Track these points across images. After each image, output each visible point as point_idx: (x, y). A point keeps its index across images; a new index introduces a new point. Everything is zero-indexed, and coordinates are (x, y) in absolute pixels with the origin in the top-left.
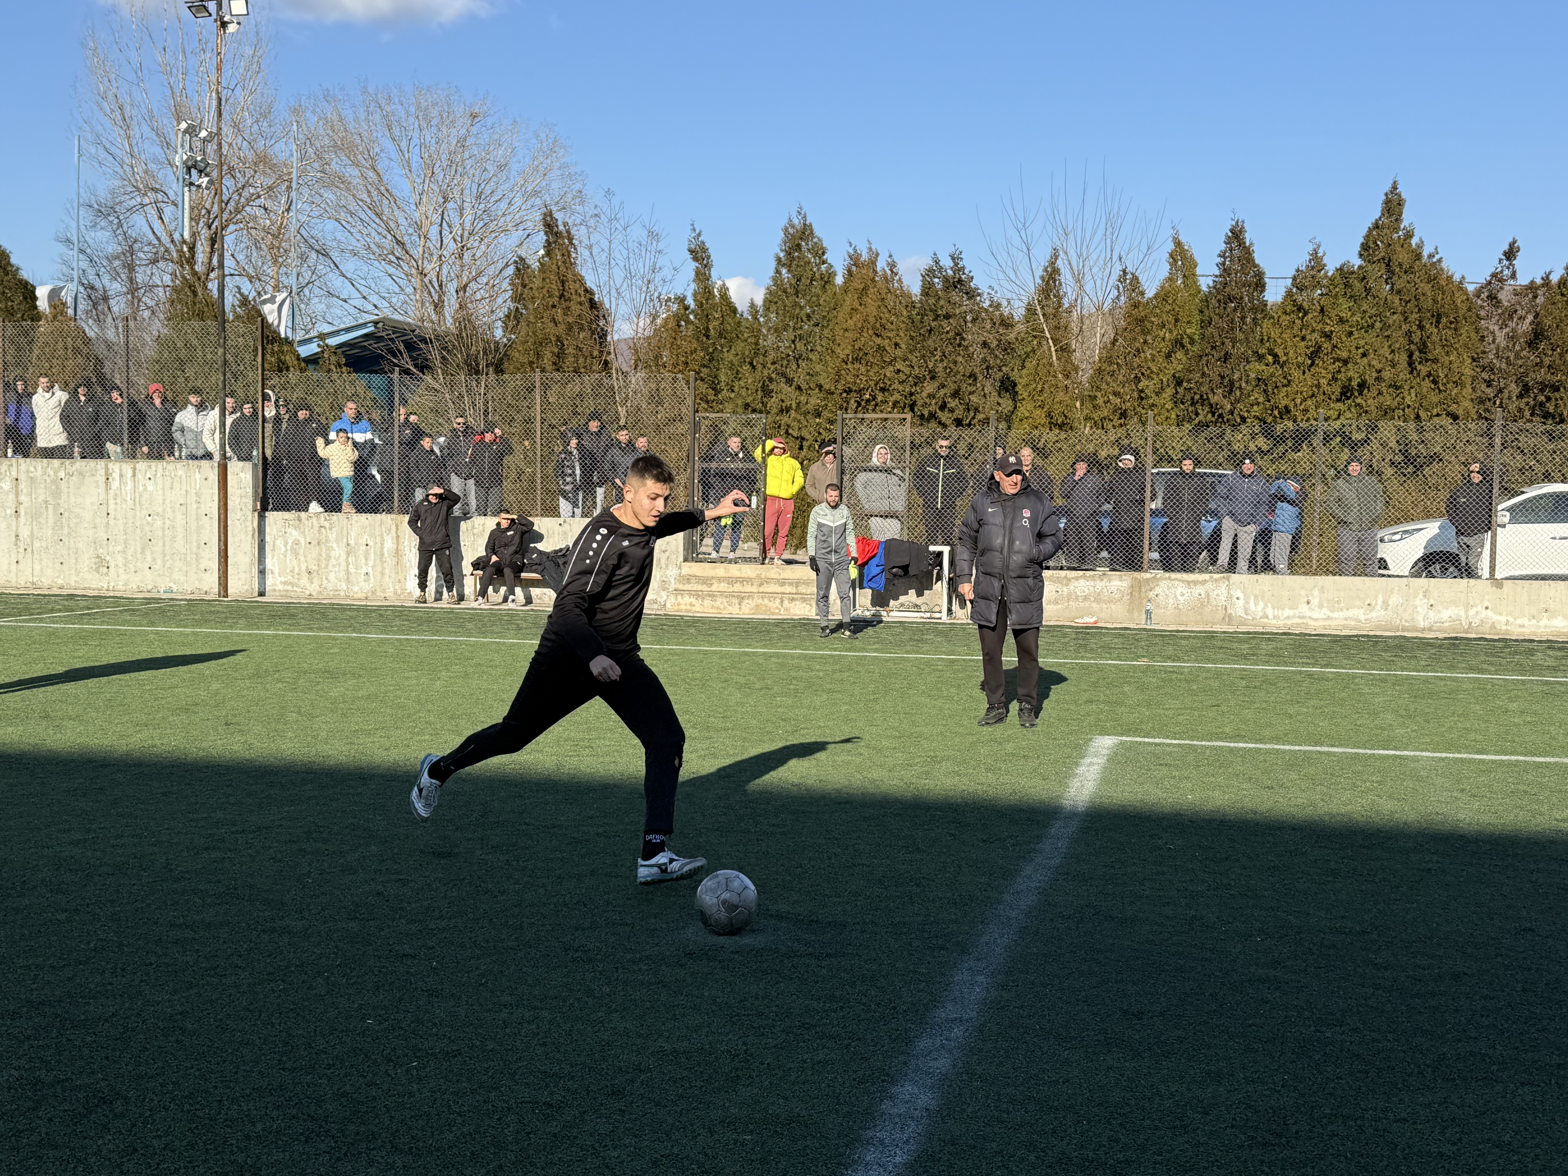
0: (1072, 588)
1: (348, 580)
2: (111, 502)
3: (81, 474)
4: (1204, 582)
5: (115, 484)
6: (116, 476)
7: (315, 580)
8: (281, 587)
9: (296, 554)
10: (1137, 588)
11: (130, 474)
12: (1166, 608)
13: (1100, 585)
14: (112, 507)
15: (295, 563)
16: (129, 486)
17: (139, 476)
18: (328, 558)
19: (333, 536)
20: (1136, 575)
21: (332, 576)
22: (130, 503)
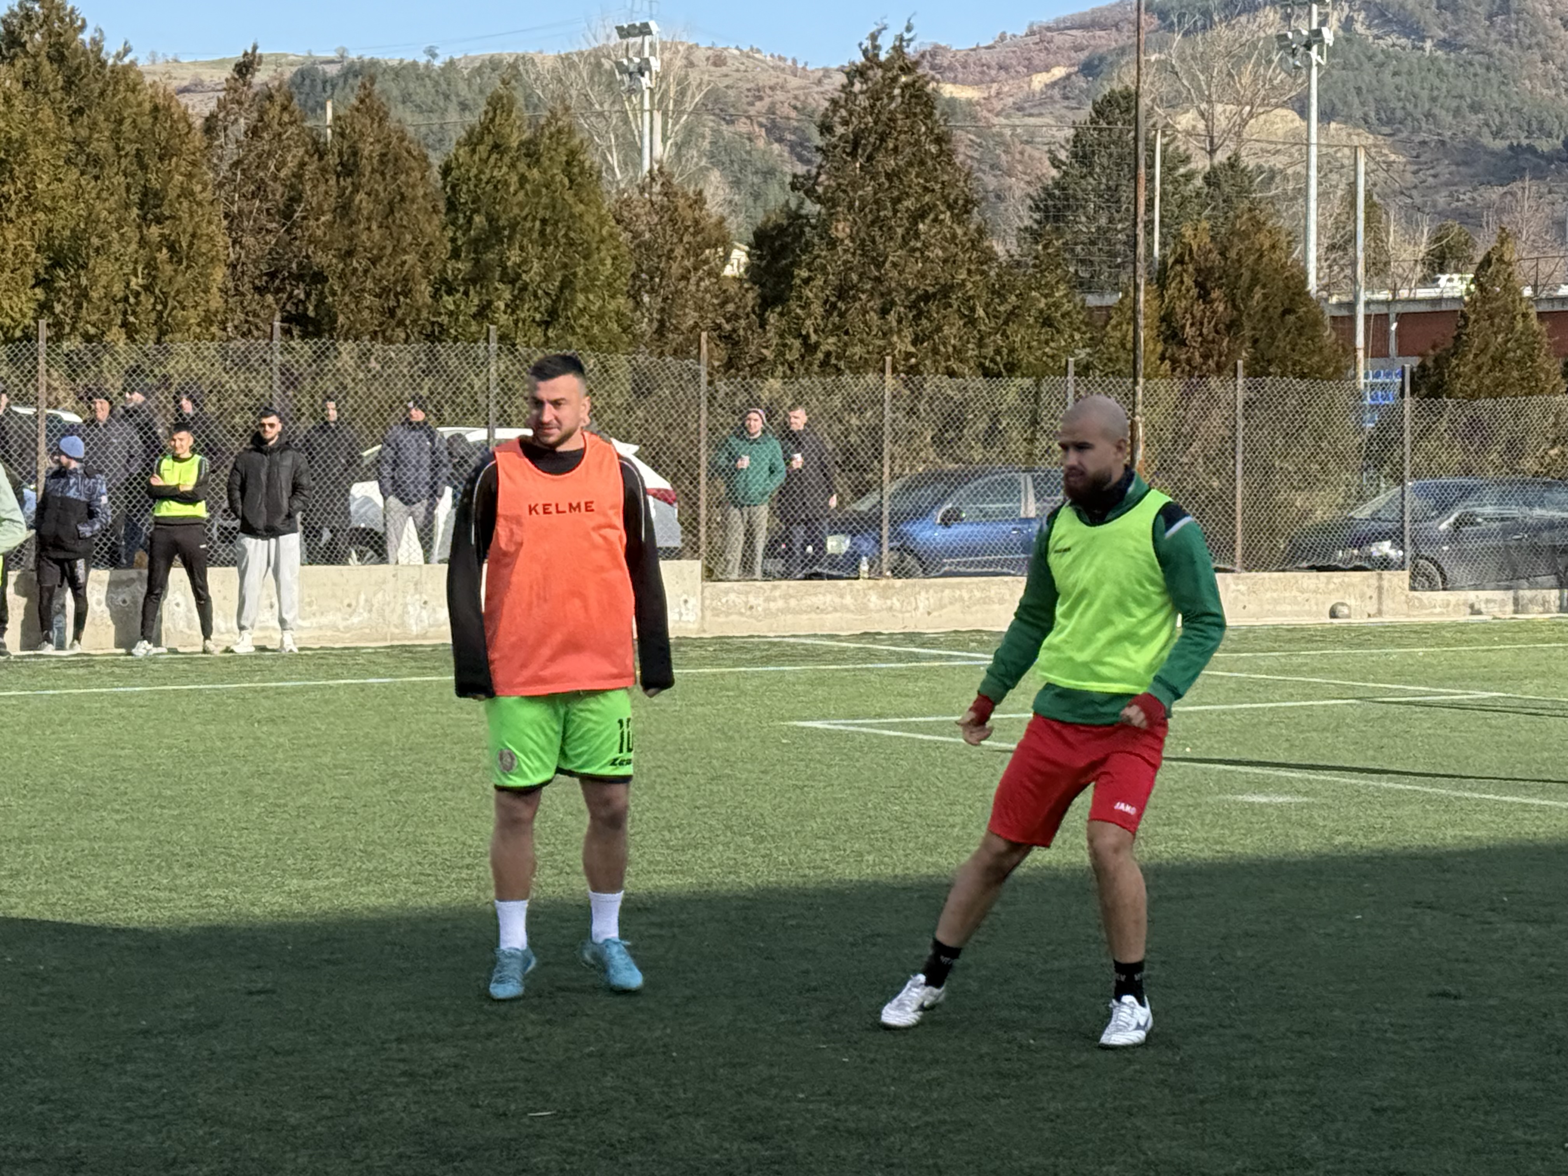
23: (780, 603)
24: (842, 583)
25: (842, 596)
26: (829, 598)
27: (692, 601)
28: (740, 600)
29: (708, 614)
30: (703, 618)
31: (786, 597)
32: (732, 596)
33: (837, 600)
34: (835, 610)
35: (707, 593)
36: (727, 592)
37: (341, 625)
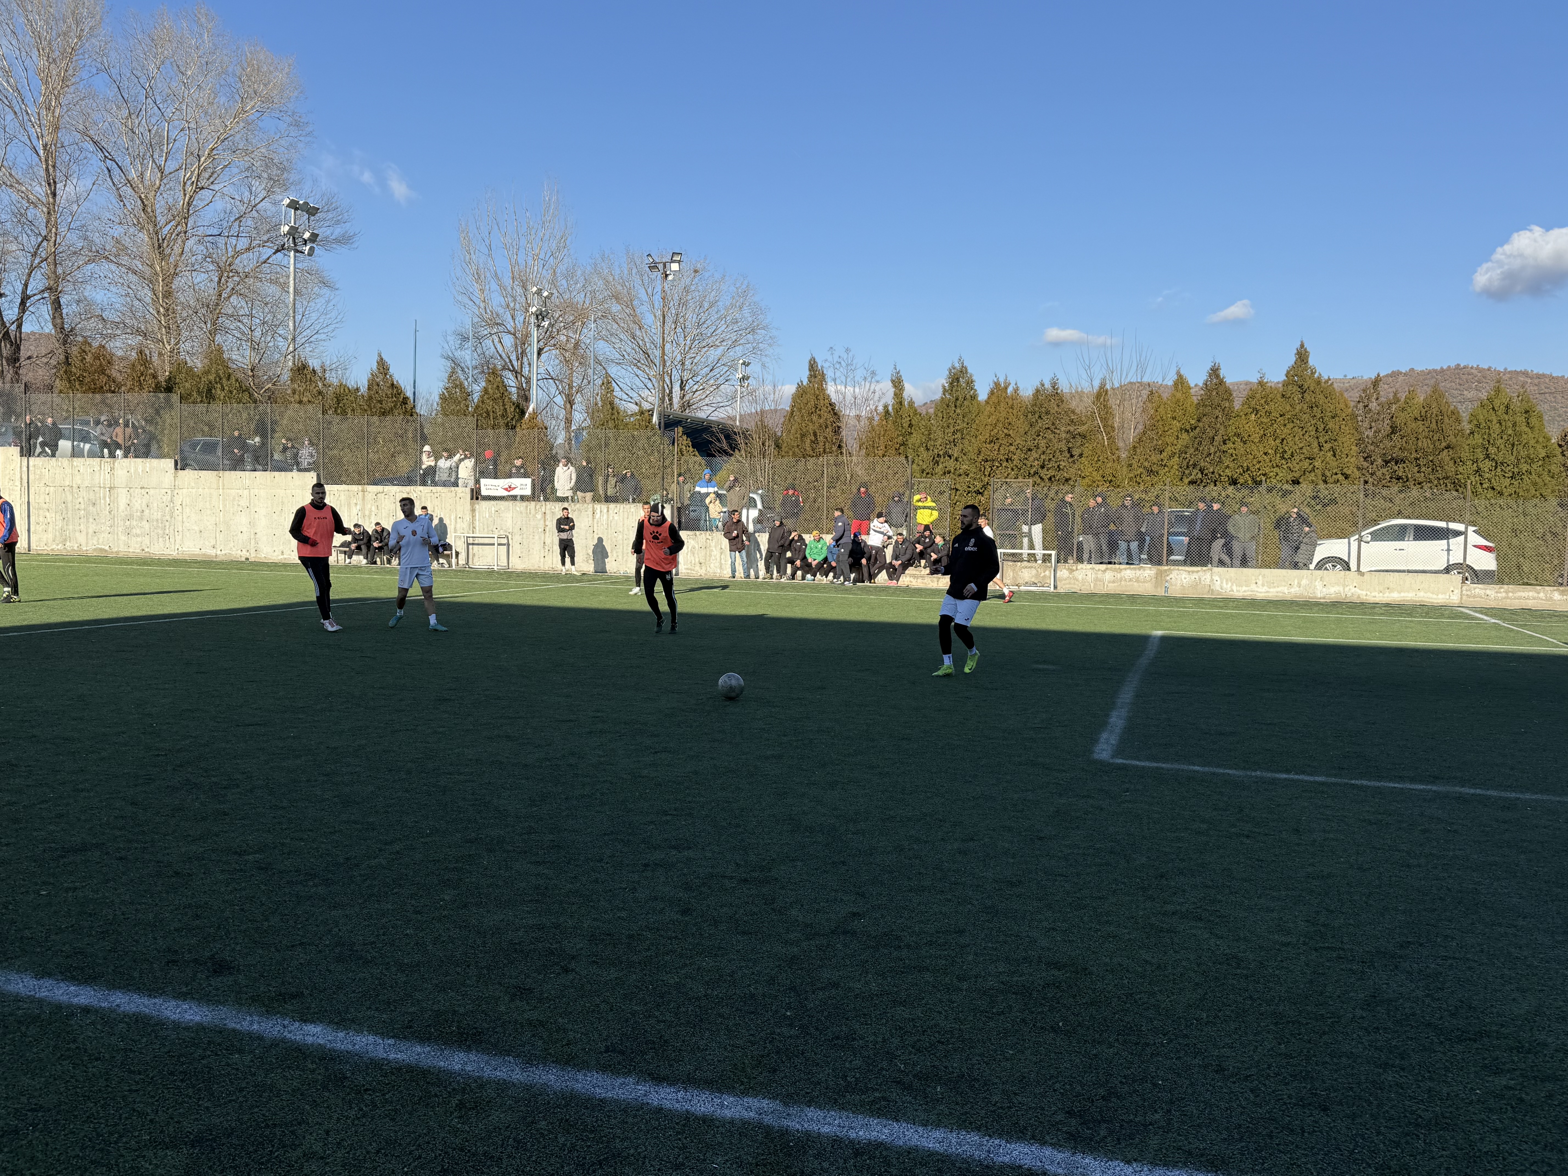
0: (1122, 574)
1: (721, 568)
2: (595, 525)
3: (579, 510)
4: (1198, 572)
5: (598, 516)
6: (598, 511)
7: (704, 568)
8: (684, 571)
9: (694, 554)
10: (1159, 576)
11: (605, 510)
12: (1176, 585)
13: (1138, 572)
14: (595, 528)
15: (693, 558)
16: (605, 516)
17: (611, 511)
18: (710, 556)
19: (713, 544)
20: (1159, 567)
21: (712, 565)
22: (606, 526)
23: (1504, 595)
24: (1538, 588)
25: (1538, 593)
26: (1531, 594)
27: (1456, 591)
28: (1482, 592)
29: (1464, 598)
30: (1461, 598)
31: (1507, 592)
32: (1477, 590)
33: (1536, 595)
34: (1534, 599)
35: (1464, 588)
36: (1475, 589)
37: (1286, 592)
